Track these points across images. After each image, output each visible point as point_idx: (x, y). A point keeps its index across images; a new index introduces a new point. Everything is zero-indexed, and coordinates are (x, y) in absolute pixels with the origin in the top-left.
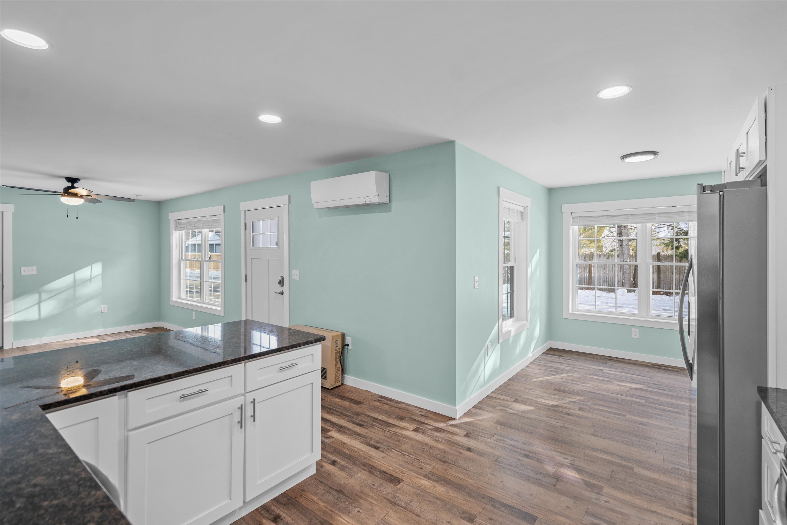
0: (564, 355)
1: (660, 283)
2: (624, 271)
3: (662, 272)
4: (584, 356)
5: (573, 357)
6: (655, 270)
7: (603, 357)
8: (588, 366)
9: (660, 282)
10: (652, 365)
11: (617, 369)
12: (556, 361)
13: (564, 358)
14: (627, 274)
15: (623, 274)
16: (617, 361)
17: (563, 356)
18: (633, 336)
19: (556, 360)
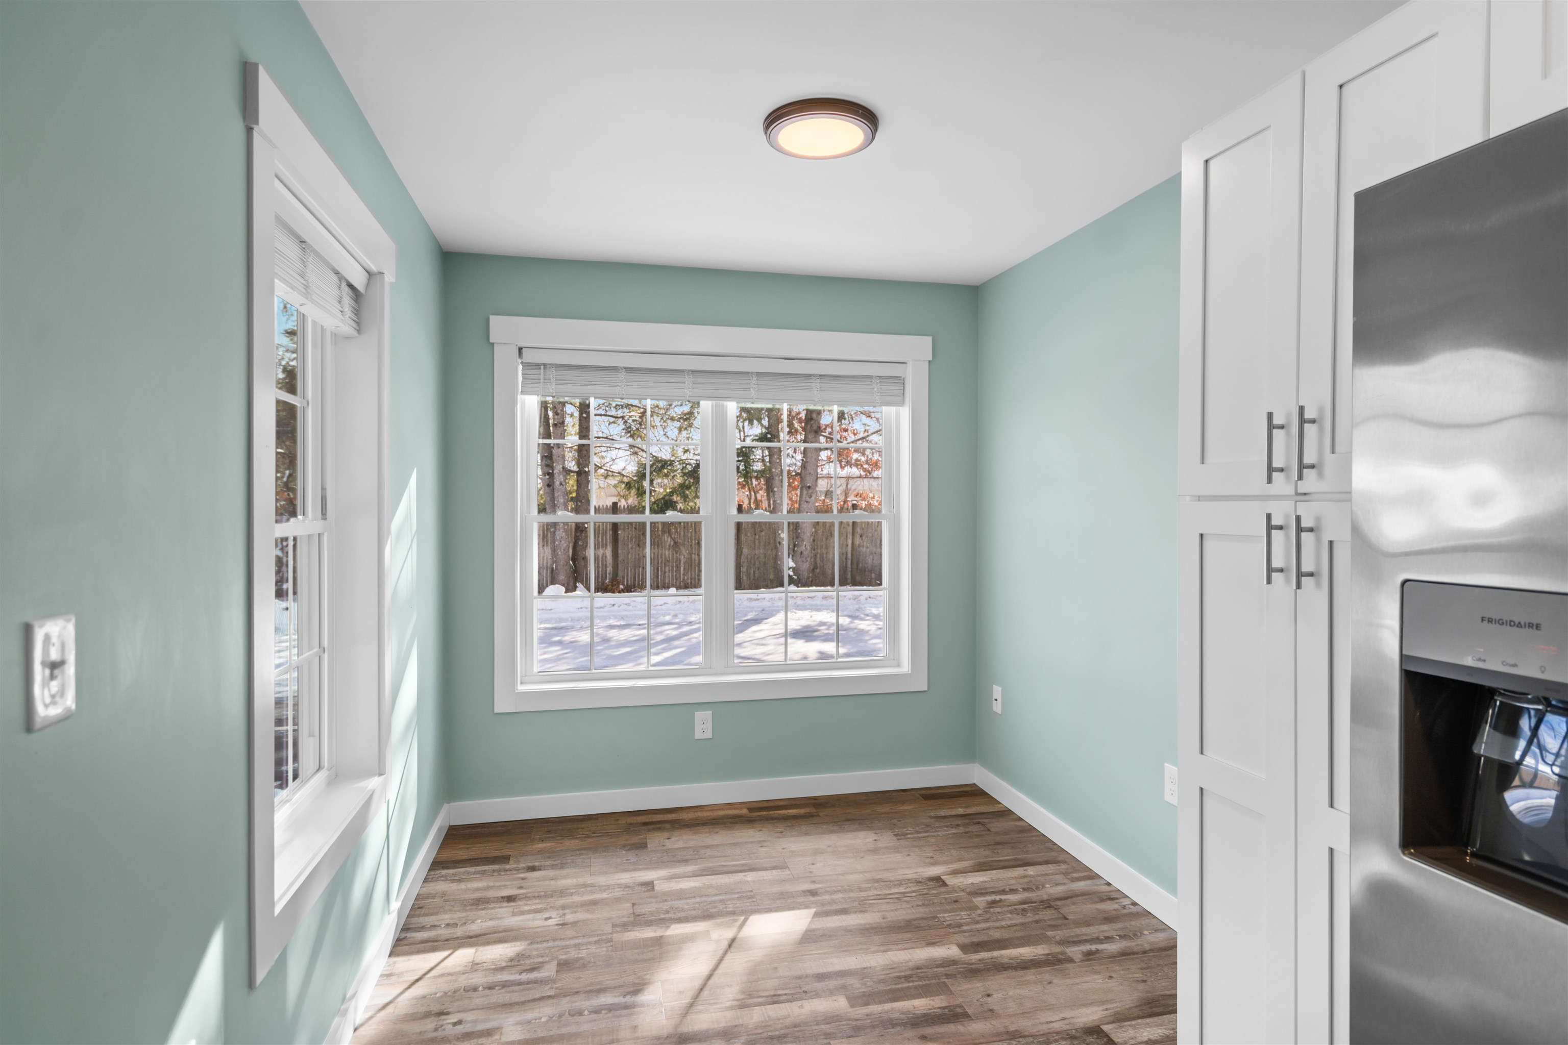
0: (506, 852)
1: (618, 567)
2: (557, 543)
3: (620, 543)
4: (570, 835)
5: (540, 852)
6: (608, 541)
7: (623, 821)
8: (602, 880)
9: (618, 564)
10: (751, 810)
11: (685, 861)
12: (491, 894)
13: (512, 865)
14: (562, 551)
15: (554, 550)
16: (667, 826)
17: (505, 859)
18: (698, 735)
19: (488, 888)
